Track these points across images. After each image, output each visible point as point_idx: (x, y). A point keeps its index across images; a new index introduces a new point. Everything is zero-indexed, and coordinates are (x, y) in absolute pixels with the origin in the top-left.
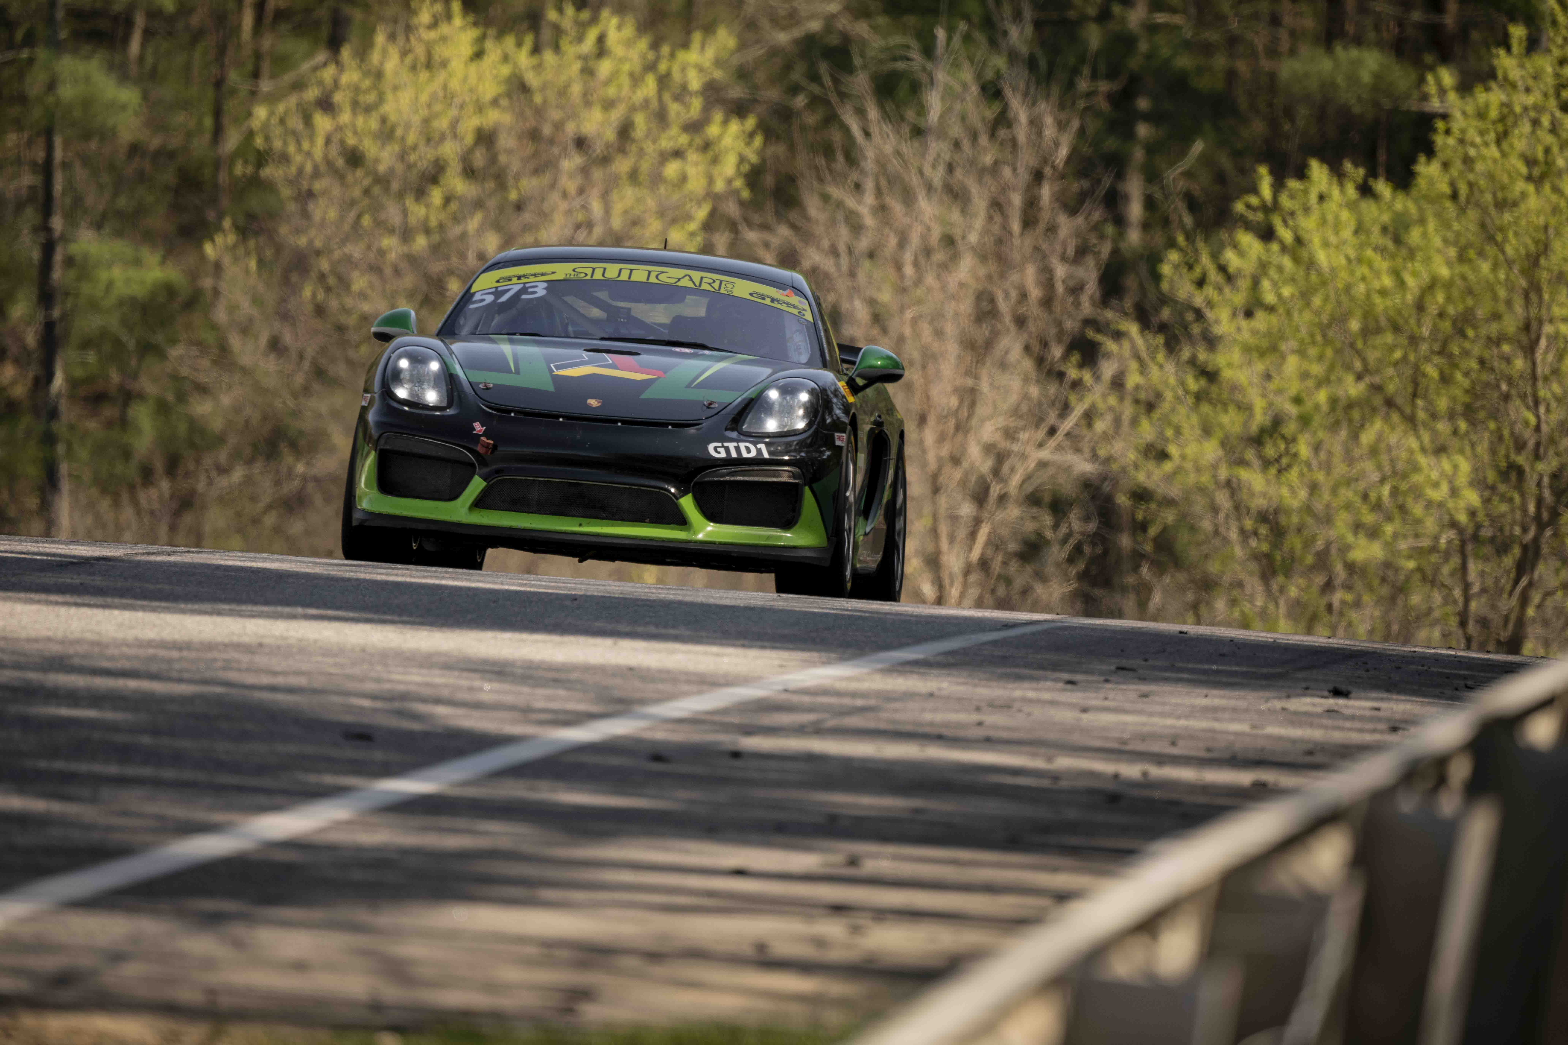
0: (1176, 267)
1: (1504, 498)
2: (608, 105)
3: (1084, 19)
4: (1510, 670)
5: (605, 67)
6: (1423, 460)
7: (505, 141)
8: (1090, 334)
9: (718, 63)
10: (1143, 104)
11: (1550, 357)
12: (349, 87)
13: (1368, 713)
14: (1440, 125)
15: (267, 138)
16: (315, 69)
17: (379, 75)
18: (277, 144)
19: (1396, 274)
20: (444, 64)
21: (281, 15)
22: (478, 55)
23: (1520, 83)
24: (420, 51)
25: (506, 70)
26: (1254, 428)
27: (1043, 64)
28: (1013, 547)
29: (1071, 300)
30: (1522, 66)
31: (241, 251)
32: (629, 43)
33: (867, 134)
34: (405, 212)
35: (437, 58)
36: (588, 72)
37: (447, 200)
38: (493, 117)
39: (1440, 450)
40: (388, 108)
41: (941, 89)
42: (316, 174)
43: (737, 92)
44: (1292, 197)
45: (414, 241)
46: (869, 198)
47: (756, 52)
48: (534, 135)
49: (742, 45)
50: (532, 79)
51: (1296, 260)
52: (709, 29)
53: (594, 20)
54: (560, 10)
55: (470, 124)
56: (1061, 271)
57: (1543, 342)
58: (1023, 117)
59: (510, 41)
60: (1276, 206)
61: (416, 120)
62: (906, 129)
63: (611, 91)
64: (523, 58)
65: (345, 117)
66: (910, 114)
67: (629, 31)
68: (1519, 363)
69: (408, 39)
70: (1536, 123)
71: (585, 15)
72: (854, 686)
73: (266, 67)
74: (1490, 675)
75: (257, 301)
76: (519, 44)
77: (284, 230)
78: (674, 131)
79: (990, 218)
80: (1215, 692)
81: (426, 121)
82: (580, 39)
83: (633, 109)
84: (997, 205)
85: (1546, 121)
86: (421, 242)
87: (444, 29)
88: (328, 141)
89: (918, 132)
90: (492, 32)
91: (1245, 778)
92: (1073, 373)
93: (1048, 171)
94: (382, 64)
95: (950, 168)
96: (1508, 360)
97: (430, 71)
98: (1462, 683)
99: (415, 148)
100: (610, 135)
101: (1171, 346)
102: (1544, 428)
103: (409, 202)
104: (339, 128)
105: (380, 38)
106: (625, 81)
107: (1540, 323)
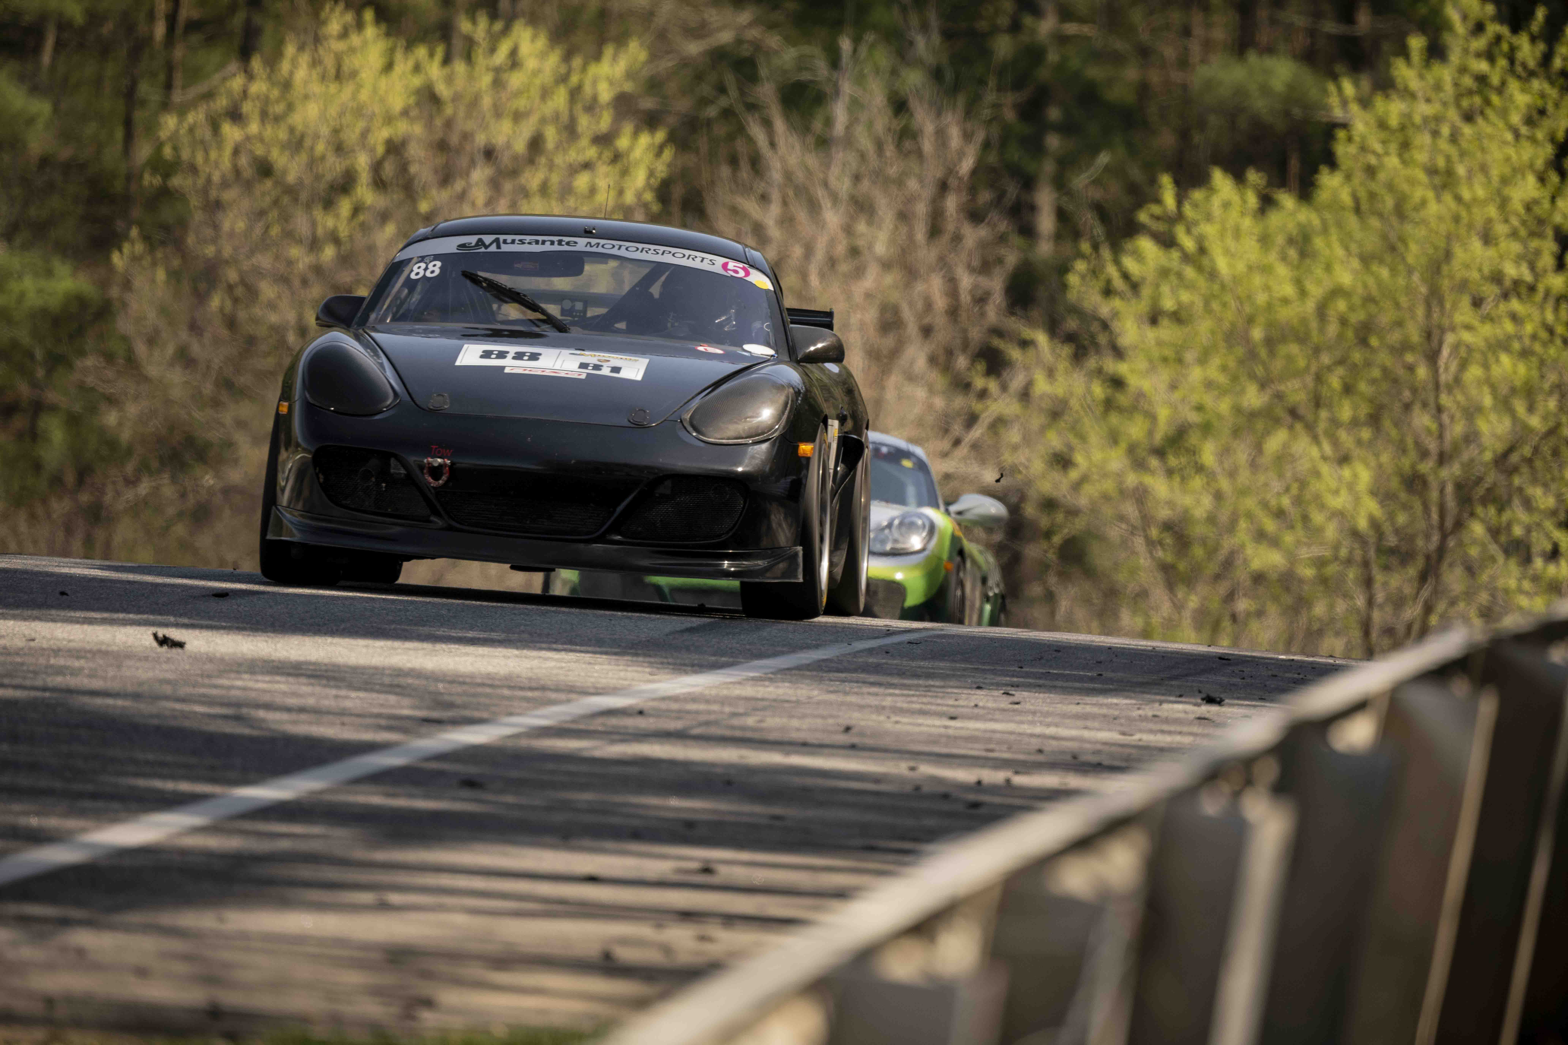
0: (1083, 277)
1: (1406, 507)
2: (518, 117)
3: (995, 30)
5: (516, 80)
6: (1325, 469)
7: (415, 151)
8: (997, 342)
9: (630, 75)
10: (1054, 113)
11: (1454, 367)
12: (258, 97)
14: (1341, 134)
15: (175, 149)
16: (225, 79)
17: (287, 85)
18: (185, 155)
19: (1298, 283)
20: (354, 74)
21: (193, 26)
22: (389, 67)
23: (1420, 94)
24: (329, 61)
25: (417, 81)
26: (1158, 437)
27: (949, 75)
29: (976, 309)
30: (1421, 77)
31: (147, 262)
32: (543, 56)
33: (773, 145)
34: (314, 224)
35: (345, 69)
36: (498, 84)
37: (357, 210)
38: (402, 128)
39: (1344, 459)
40: (296, 119)
41: (847, 99)
42: (225, 184)
43: (648, 103)
44: (1195, 206)
45: (323, 251)
46: (775, 209)
47: (666, 64)
48: (443, 145)
49: (653, 57)
50: (443, 90)
51: (1200, 269)
52: (621, 41)
53: (506, 31)
54: (474, 22)
55: (381, 135)
56: (966, 281)
57: (1445, 352)
58: (929, 128)
59: (421, 52)
60: (1180, 216)
61: (325, 131)
62: (810, 140)
63: (521, 103)
64: (434, 71)
65: (254, 127)
66: (817, 125)
67: (542, 42)
68: (1422, 372)
69: (316, 50)
70: (1435, 134)
71: (498, 26)
73: (178, 79)
75: (163, 311)
76: (431, 55)
77: (191, 240)
78: (584, 142)
79: (896, 229)
80: (1088, 699)
81: (336, 131)
82: (493, 50)
83: (543, 121)
84: (904, 216)
85: (1445, 131)
86: (329, 253)
87: (355, 40)
88: (236, 152)
89: (823, 143)
90: (401, 43)
92: (979, 382)
93: (953, 182)
94: (291, 74)
95: (857, 178)
96: (1411, 369)
97: (341, 83)
99: (323, 158)
100: (520, 146)
101: (1079, 356)
102: (1448, 437)
103: (318, 213)
104: (248, 138)
105: (290, 50)
106: (535, 92)
107: (1443, 331)
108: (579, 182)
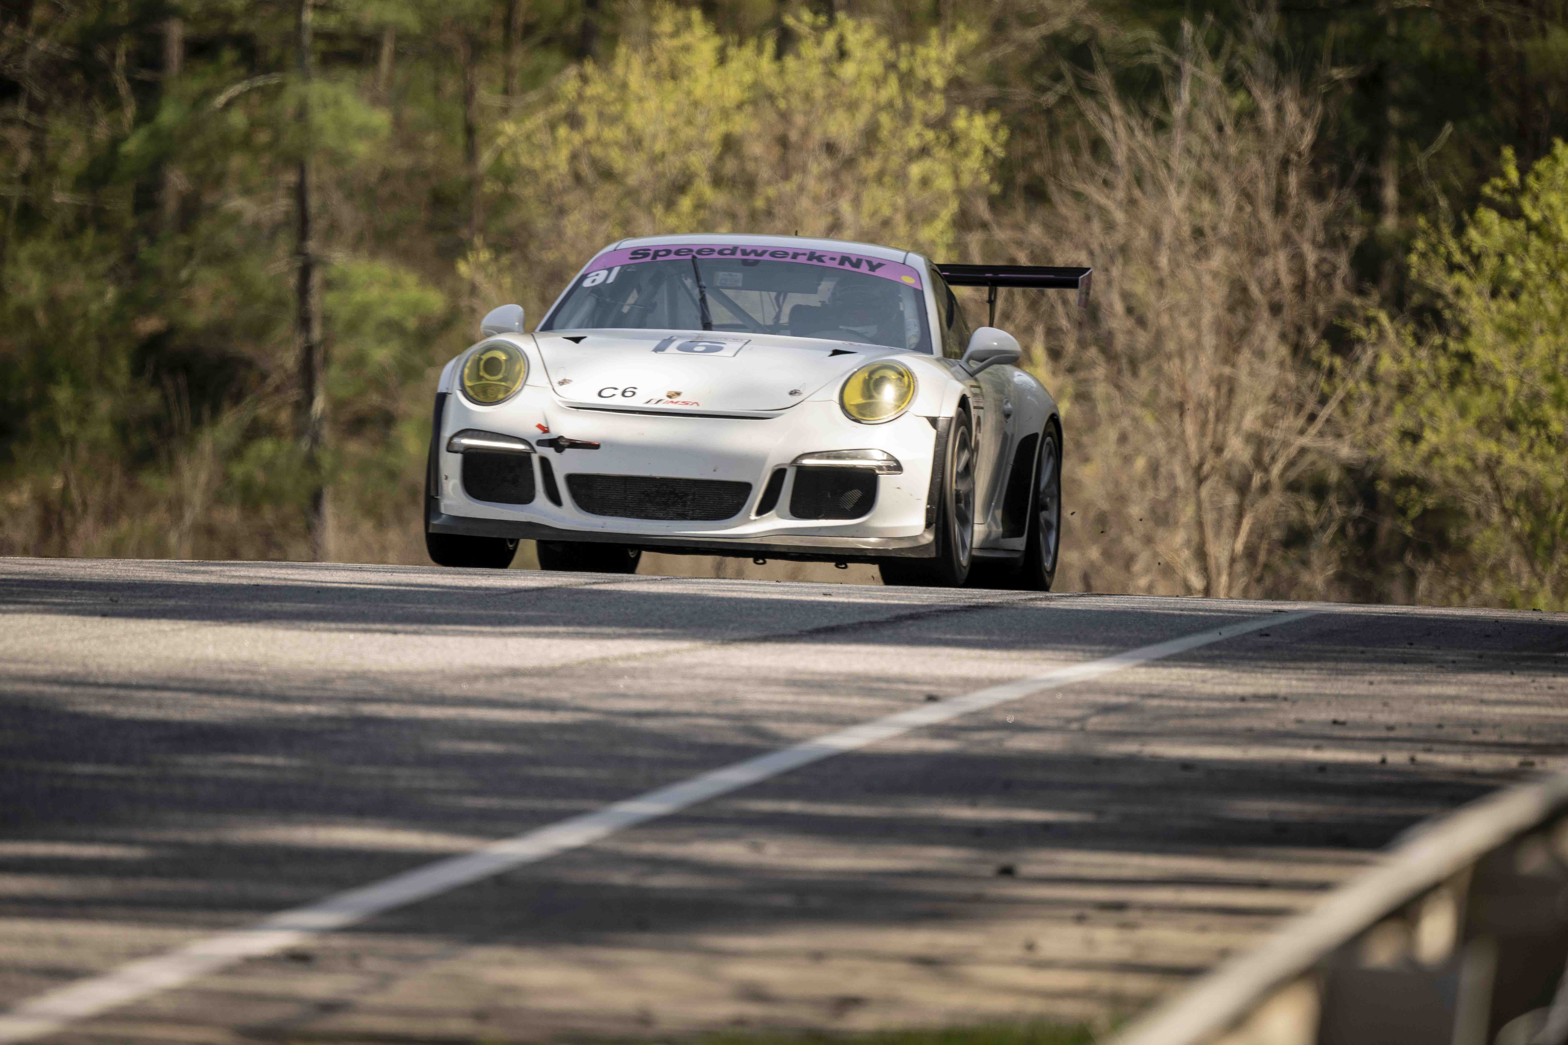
0: (1423, 256)
2: (853, 107)
5: (848, 70)
8: (1343, 321)
9: (961, 58)
10: (1396, 87)
12: (594, 99)
15: (515, 155)
16: (561, 83)
17: (624, 87)
18: (524, 160)
20: (689, 72)
21: (528, 29)
22: (722, 62)
24: (663, 60)
25: (748, 77)
26: (1508, 410)
27: (1288, 53)
28: (1277, 534)
29: (1323, 284)
31: (495, 267)
32: (868, 45)
35: (680, 67)
36: (831, 75)
37: (697, 206)
38: (739, 123)
40: (634, 118)
41: (1189, 81)
42: (566, 189)
44: (1538, 177)
46: (1119, 194)
47: (1004, 51)
48: (783, 142)
49: (988, 42)
50: (775, 86)
51: (1545, 238)
52: (949, 25)
53: (831, 23)
54: (797, 15)
55: (716, 131)
56: (1311, 256)
58: (1268, 105)
59: (750, 48)
60: (1523, 188)
61: (663, 130)
62: (1150, 124)
63: (855, 93)
64: (766, 65)
65: (591, 129)
66: (1156, 109)
69: (649, 48)
71: (822, 18)
73: (518, 84)
76: (760, 51)
77: (535, 246)
78: (918, 127)
79: (1240, 209)
81: (672, 132)
82: (818, 43)
83: (878, 110)
84: (1247, 195)
88: (574, 155)
89: (1162, 126)
90: (733, 39)
91: (1512, 761)
92: (1326, 360)
93: (1294, 158)
94: (625, 75)
97: (675, 80)
99: (663, 156)
100: (857, 138)
101: (1421, 334)
103: (659, 212)
104: (586, 141)
105: (623, 50)
106: (868, 83)
108: (916, 170)
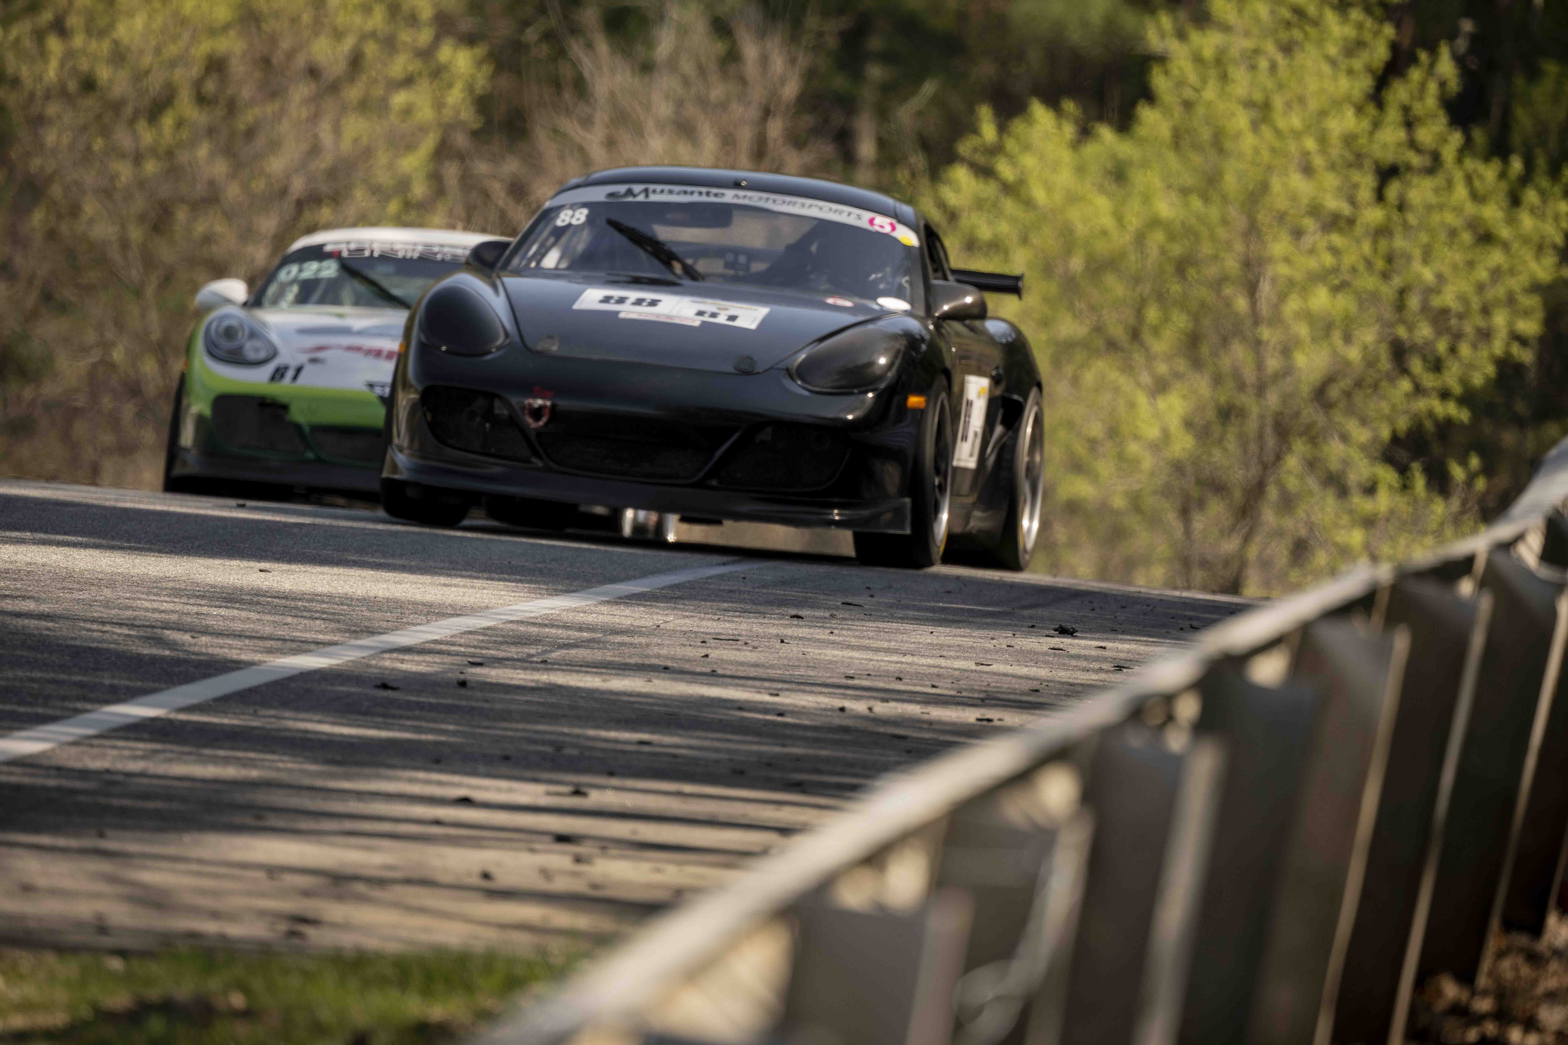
2: (338, 35)
4: (1234, 611)
6: (1141, 399)
7: (238, 68)
10: (875, 43)
11: (1273, 299)
12: (81, 10)
13: (1093, 653)
14: (1157, 67)
18: (10, 66)
19: (1117, 213)
23: (1238, 28)
33: (596, 65)
37: (179, 125)
38: (224, 43)
39: (1161, 389)
40: (120, 33)
41: (674, 24)
42: (48, 98)
43: (468, 25)
44: (1016, 138)
45: (145, 165)
46: (599, 132)
51: (1018, 199)
55: (201, 50)
57: (1265, 285)
58: (753, 52)
60: (1000, 148)
61: (149, 47)
62: (634, 63)
63: (341, 21)
65: (78, 41)
66: (640, 49)
68: (1241, 304)
72: (581, 618)
74: (1214, 616)
77: (15, 153)
78: (404, 57)
80: (941, 629)
81: (160, 47)
83: (363, 39)
84: (727, 140)
86: (151, 167)
88: (62, 64)
89: (647, 68)
91: (970, 716)
93: (776, 107)
95: (680, 104)
96: (1229, 301)
98: (1188, 623)
99: (148, 72)
100: (341, 64)
102: (1266, 370)
103: (141, 127)
104: (73, 53)
106: (353, 9)
107: (1261, 263)
108: (399, 99)
